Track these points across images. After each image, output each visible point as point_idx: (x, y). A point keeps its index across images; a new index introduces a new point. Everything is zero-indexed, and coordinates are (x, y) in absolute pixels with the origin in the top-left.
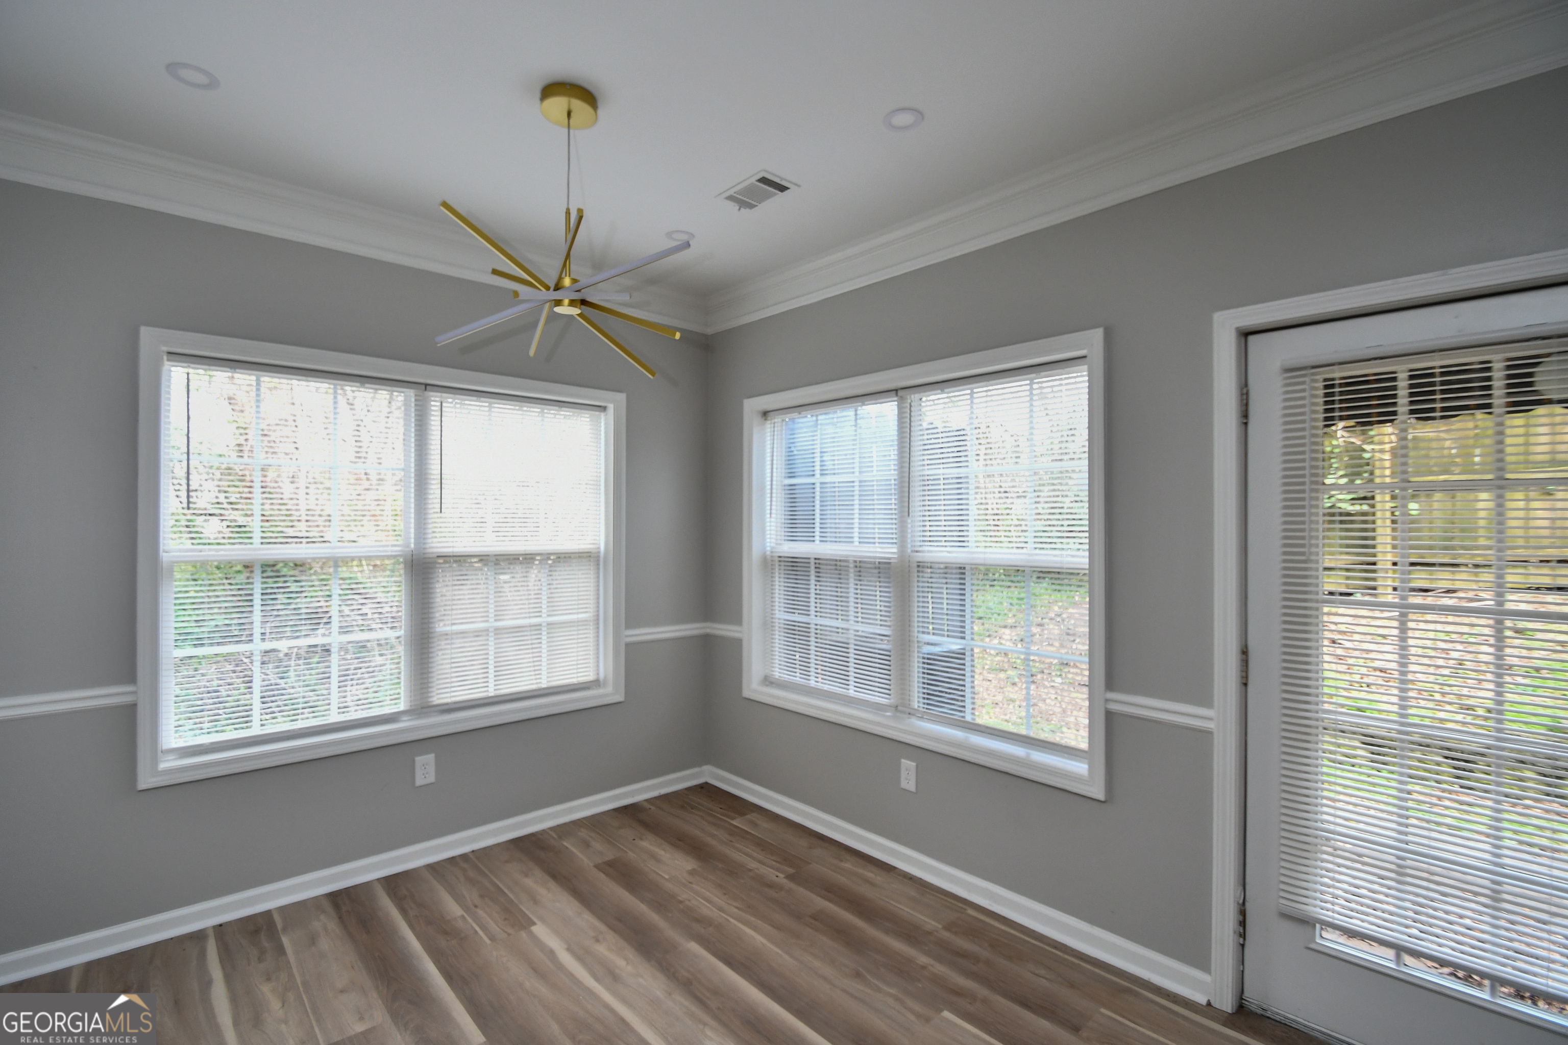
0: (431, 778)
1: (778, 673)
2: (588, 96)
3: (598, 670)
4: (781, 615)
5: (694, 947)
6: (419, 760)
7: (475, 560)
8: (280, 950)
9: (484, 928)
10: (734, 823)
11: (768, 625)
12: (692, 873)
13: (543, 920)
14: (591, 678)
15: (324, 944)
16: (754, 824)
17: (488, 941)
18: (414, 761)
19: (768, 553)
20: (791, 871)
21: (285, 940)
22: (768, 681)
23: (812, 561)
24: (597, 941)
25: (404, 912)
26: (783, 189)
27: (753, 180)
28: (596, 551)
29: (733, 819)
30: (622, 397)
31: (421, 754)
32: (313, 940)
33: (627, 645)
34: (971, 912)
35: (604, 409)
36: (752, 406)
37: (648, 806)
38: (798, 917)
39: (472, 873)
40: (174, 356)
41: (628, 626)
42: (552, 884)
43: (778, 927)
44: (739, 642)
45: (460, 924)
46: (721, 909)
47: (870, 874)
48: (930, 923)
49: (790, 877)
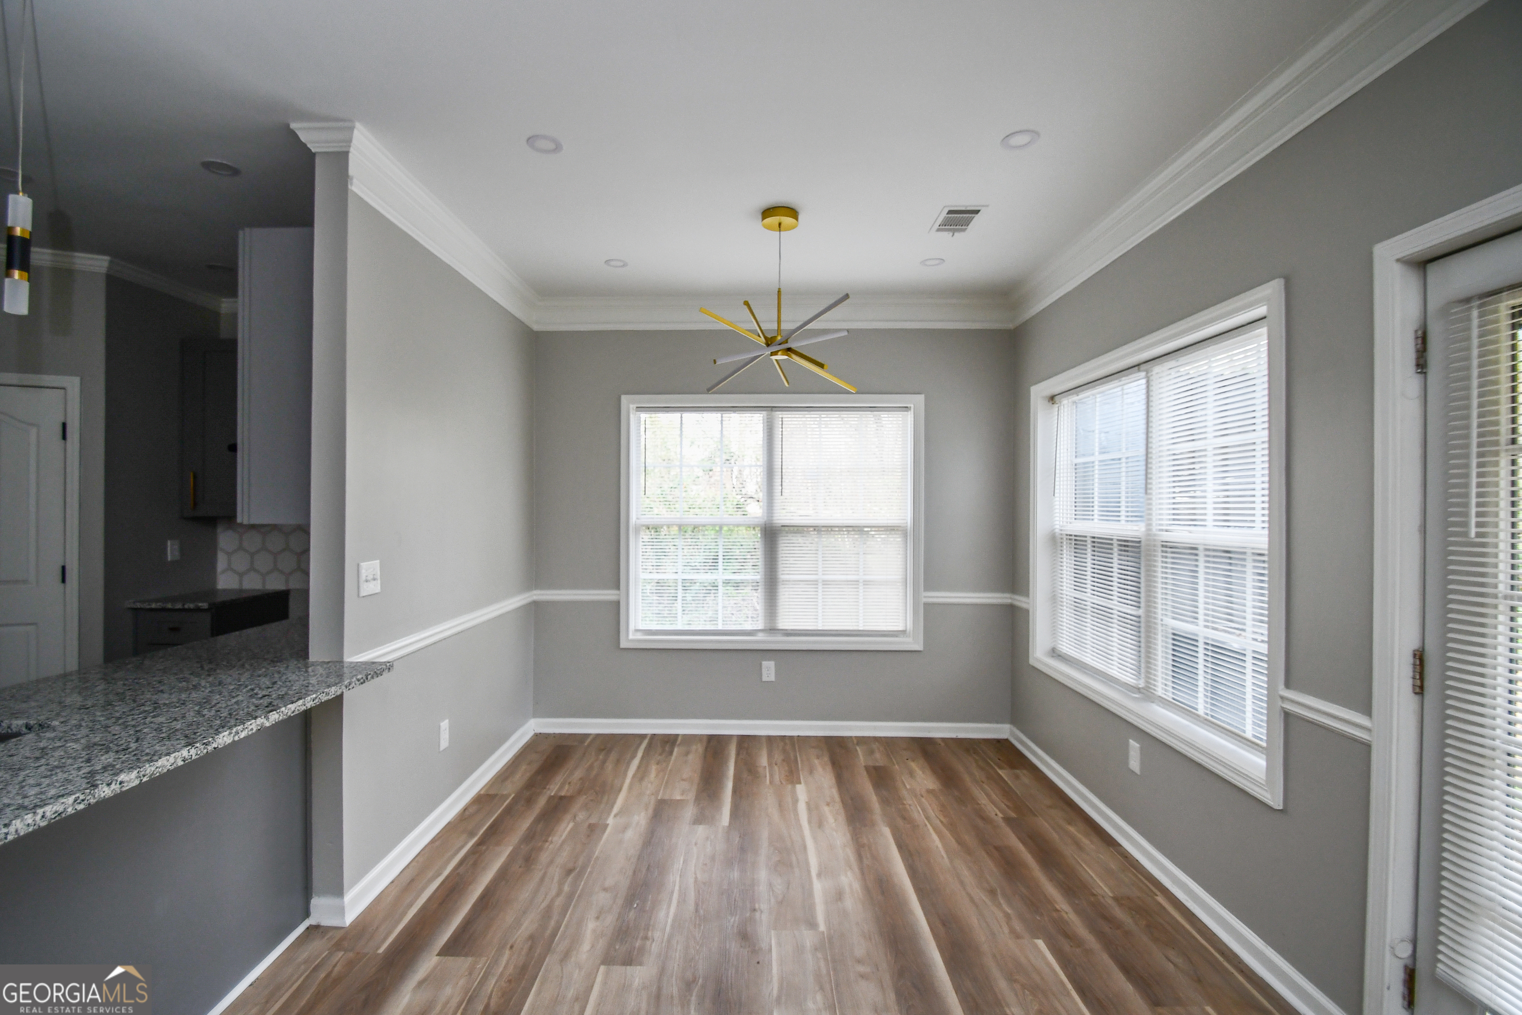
0: (772, 678)
1: (1066, 648)
2: (792, 212)
3: (906, 623)
4: (1067, 589)
5: (887, 831)
6: (765, 664)
7: (812, 529)
8: (671, 753)
9: (771, 776)
10: (1000, 772)
11: (1054, 599)
12: (929, 791)
13: (806, 783)
14: (901, 629)
15: (691, 757)
16: (1017, 777)
17: (768, 782)
18: (761, 665)
19: (1057, 531)
20: (1013, 815)
21: (676, 750)
22: (1055, 653)
23: (1089, 540)
24: (828, 804)
25: (738, 754)
26: (977, 212)
27: (944, 214)
28: (905, 525)
29: (1001, 768)
30: (921, 398)
31: (765, 660)
32: (687, 753)
33: (926, 605)
34: (1160, 899)
35: (907, 408)
36: (1038, 392)
37: (940, 742)
38: (984, 842)
39: (788, 747)
40: (639, 409)
41: (927, 588)
42: (829, 768)
43: (960, 842)
44: (1027, 611)
45: (761, 770)
46: (928, 818)
47: (1088, 843)
48: (1104, 889)
49: (1007, 820)
